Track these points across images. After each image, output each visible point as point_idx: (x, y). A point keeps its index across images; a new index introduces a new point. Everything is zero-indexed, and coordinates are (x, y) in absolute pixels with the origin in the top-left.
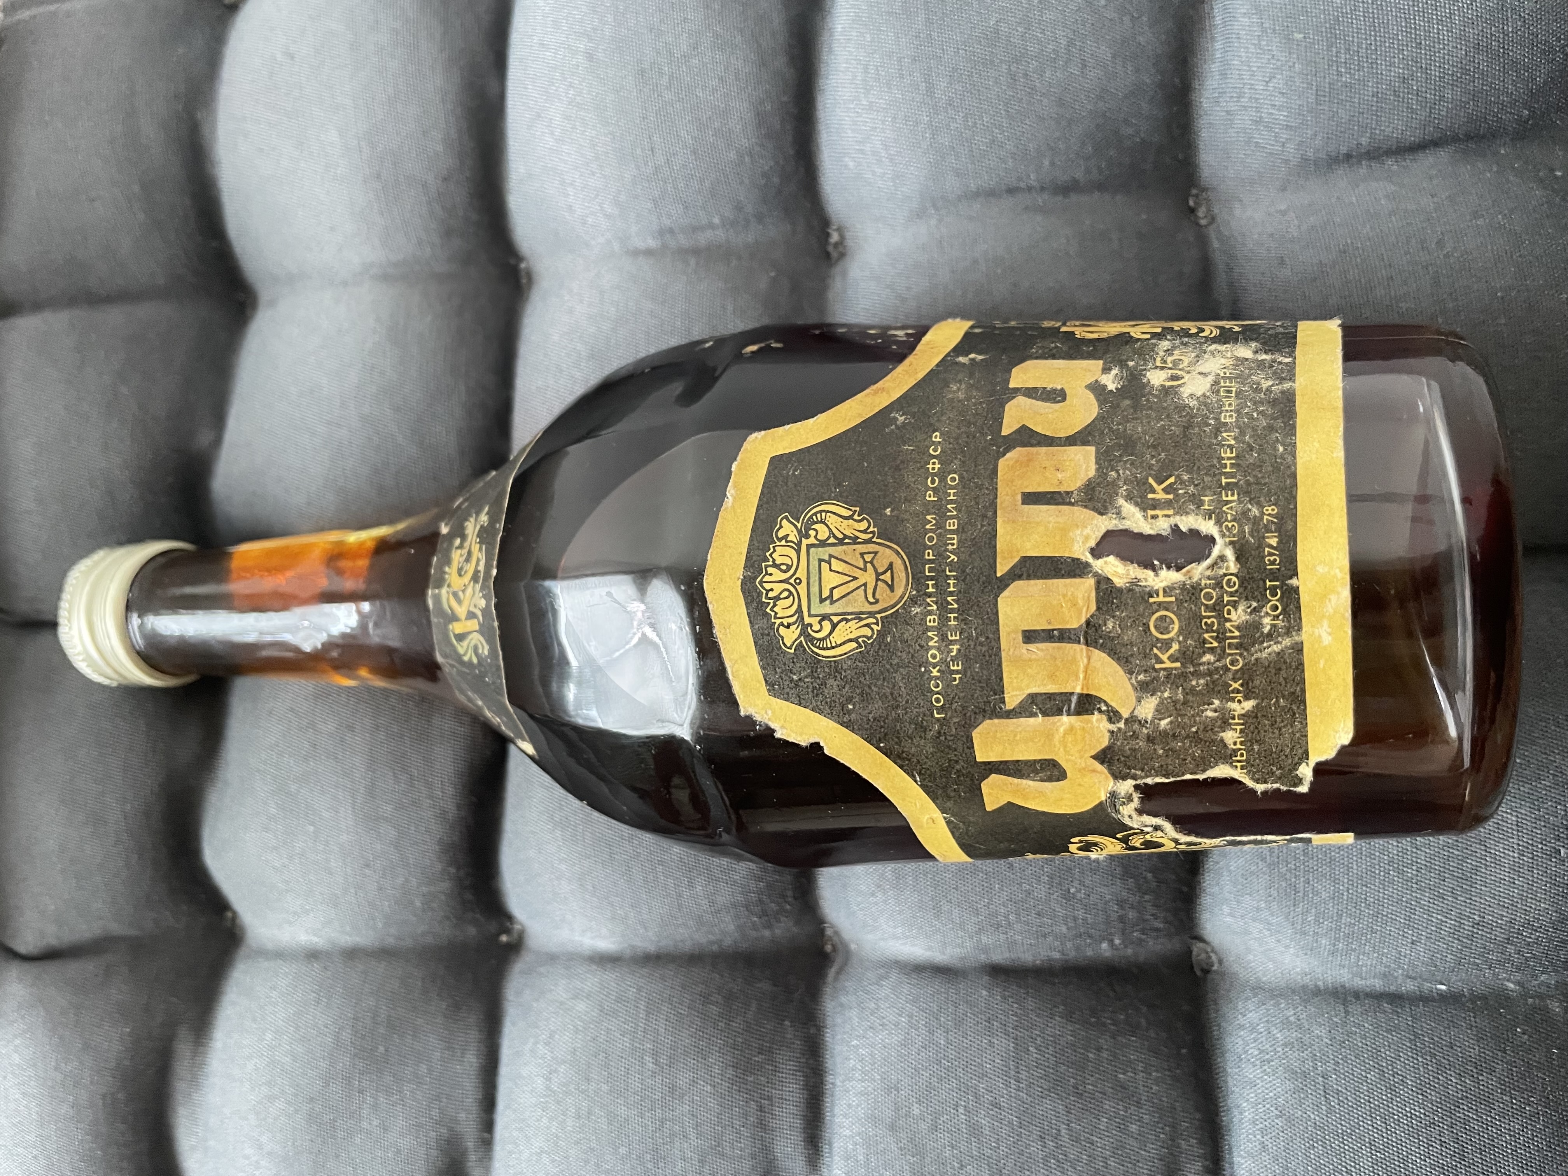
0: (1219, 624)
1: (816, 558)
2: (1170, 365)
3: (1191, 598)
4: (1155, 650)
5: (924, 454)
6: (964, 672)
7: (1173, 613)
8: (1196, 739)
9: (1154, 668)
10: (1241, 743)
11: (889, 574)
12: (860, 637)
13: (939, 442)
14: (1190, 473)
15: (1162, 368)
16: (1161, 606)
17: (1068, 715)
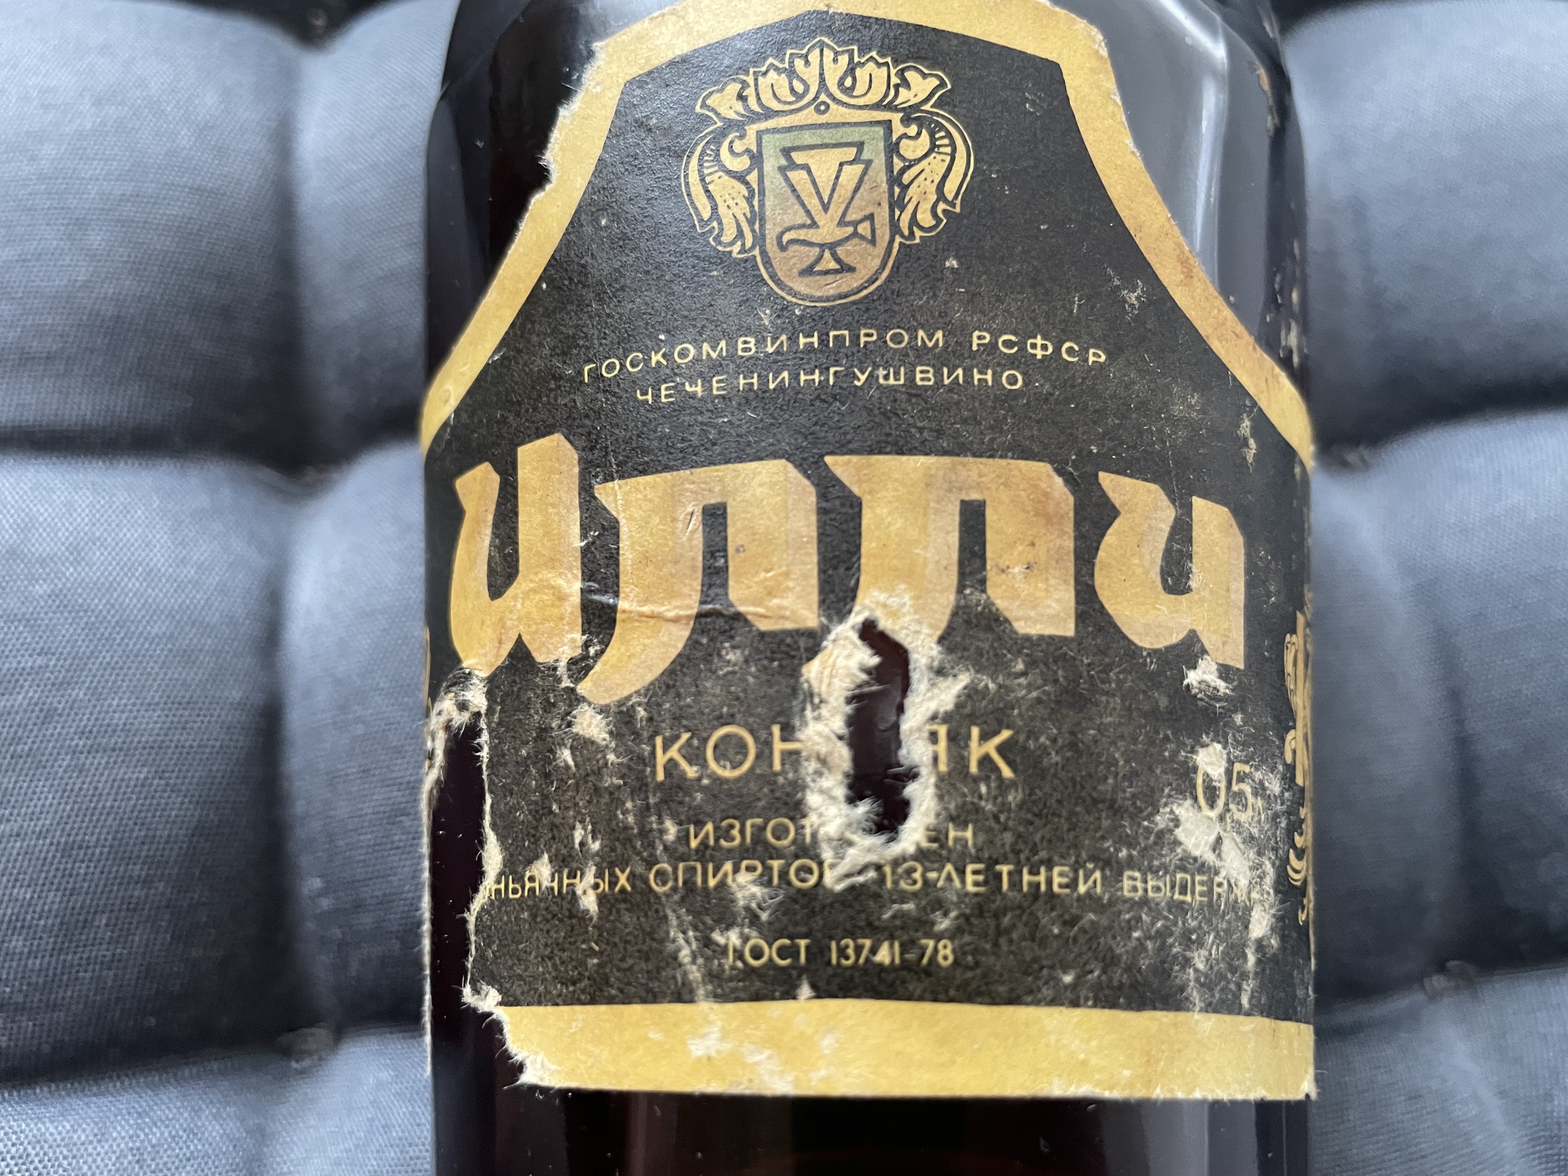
0: (730, 850)
1: (865, 138)
2: (1235, 788)
3: (778, 799)
4: (685, 736)
5: (1063, 331)
6: (656, 407)
7: (752, 769)
8: (542, 811)
9: (656, 733)
10: (532, 890)
11: (833, 265)
12: (720, 223)
13: (1087, 360)
14: (1020, 807)
15: (1229, 772)
16: (766, 745)
17: (582, 591)
